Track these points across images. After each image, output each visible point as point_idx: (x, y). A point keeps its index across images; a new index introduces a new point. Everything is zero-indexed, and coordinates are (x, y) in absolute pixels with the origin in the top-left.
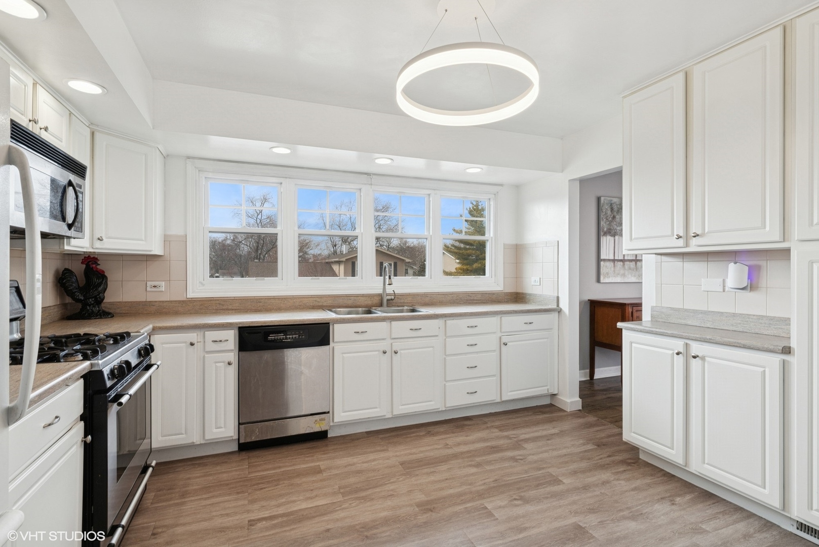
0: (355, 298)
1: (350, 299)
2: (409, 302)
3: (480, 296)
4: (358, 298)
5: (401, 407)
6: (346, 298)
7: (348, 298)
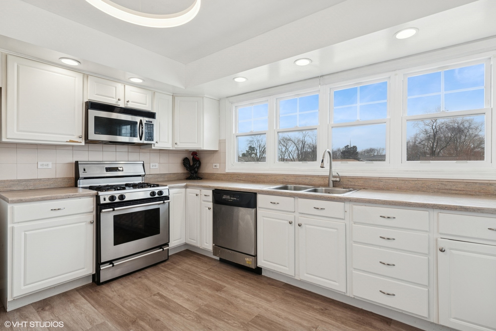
0: (311, 178)
1: (307, 179)
2: (360, 185)
3: (462, 186)
4: (314, 178)
5: (306, 275)
6: (304, 178)
7: (306, 178)
